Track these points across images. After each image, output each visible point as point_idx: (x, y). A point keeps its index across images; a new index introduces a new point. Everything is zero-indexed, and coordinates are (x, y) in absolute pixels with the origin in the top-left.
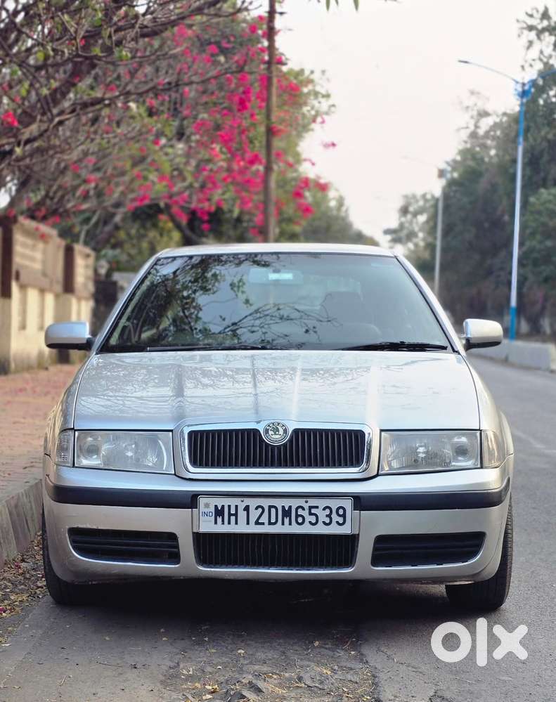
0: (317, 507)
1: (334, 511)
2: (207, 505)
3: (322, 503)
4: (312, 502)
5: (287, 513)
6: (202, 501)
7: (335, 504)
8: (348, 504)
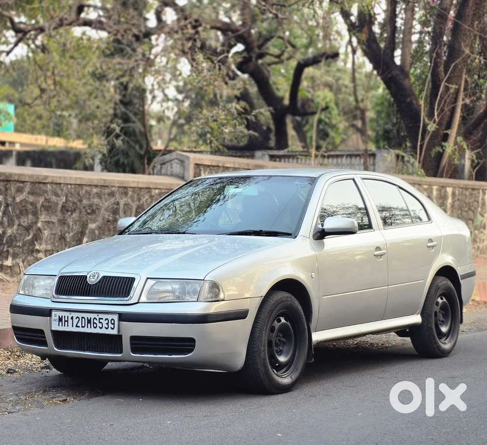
0: (102, 319)
1: (110, 321)
2: (55, 315)
3: (104, 316)
4: (101, 316)
5: (89, 321)
6: (53, 313)
7: (110, 317)
8: (116, 317)
